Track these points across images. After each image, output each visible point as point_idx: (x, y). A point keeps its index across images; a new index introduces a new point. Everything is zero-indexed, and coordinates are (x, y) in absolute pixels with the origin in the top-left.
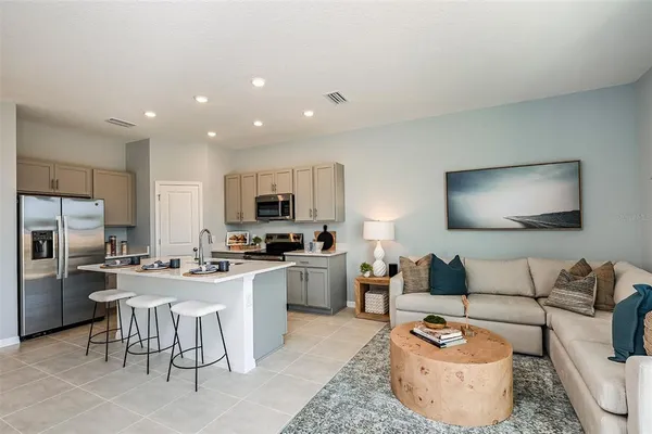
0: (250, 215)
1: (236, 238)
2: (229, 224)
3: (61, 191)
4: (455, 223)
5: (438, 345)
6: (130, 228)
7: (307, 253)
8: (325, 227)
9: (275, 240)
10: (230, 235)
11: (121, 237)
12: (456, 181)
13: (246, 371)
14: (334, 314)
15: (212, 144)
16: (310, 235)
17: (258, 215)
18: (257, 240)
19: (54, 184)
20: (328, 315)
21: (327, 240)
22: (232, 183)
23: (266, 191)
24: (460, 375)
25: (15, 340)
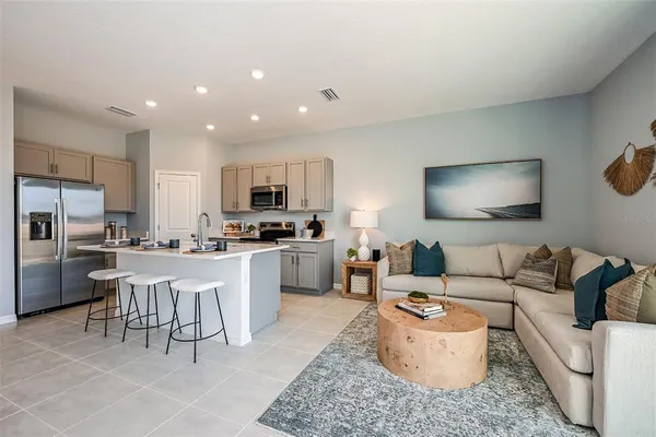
0: (245, 204)
1: (232, 226)
2: (224, 212)
3: (60, 175)
4: (431, 213)
5: (422, 318)
6: (129, 214)
7: (298, 239)
8: (315, 217)
9: (268, 228)
10: (226, 223)
11: (121, 222)
12: (433, 176)
13: (243, 344)
14: (323, 294)
15: (211, 136)
16: (300, 223)
17: (253, 204)
18: (251, 228)
19: (53, 168)
20: (318, 295)
21: (316, 228)
22: (228, 175)
23: (260, 182)
24: (443, 342)
25: (12, 318)
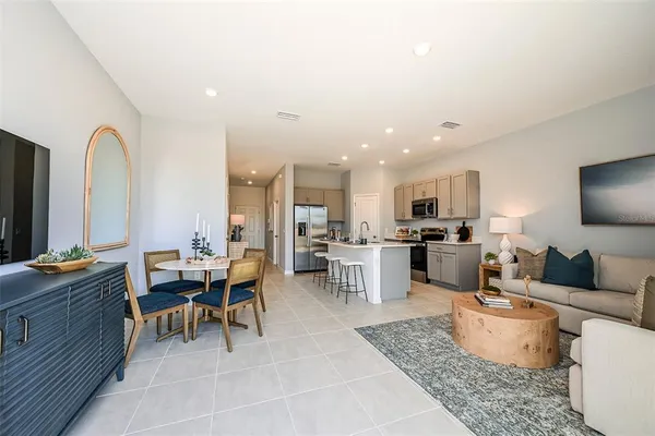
0: (409, 216)
1: (402, 231)
2: (397, 221)
3: (311, 203)
4: (590, 217)
6: (342, 222)
7: (444, 242)
8: (464, 223)
9: (427, 233)
10: (398, 228)
11: (338, 227)
12: (591, 176)
14: (462, 291)
15: (383, 166)
16: (453, 227)
17: (413, 213)
18: (416, 232)
19: (308, 200)
20: (455, 290)
21: (464, 234)
22: (399, 192)
23: (419, 197)
